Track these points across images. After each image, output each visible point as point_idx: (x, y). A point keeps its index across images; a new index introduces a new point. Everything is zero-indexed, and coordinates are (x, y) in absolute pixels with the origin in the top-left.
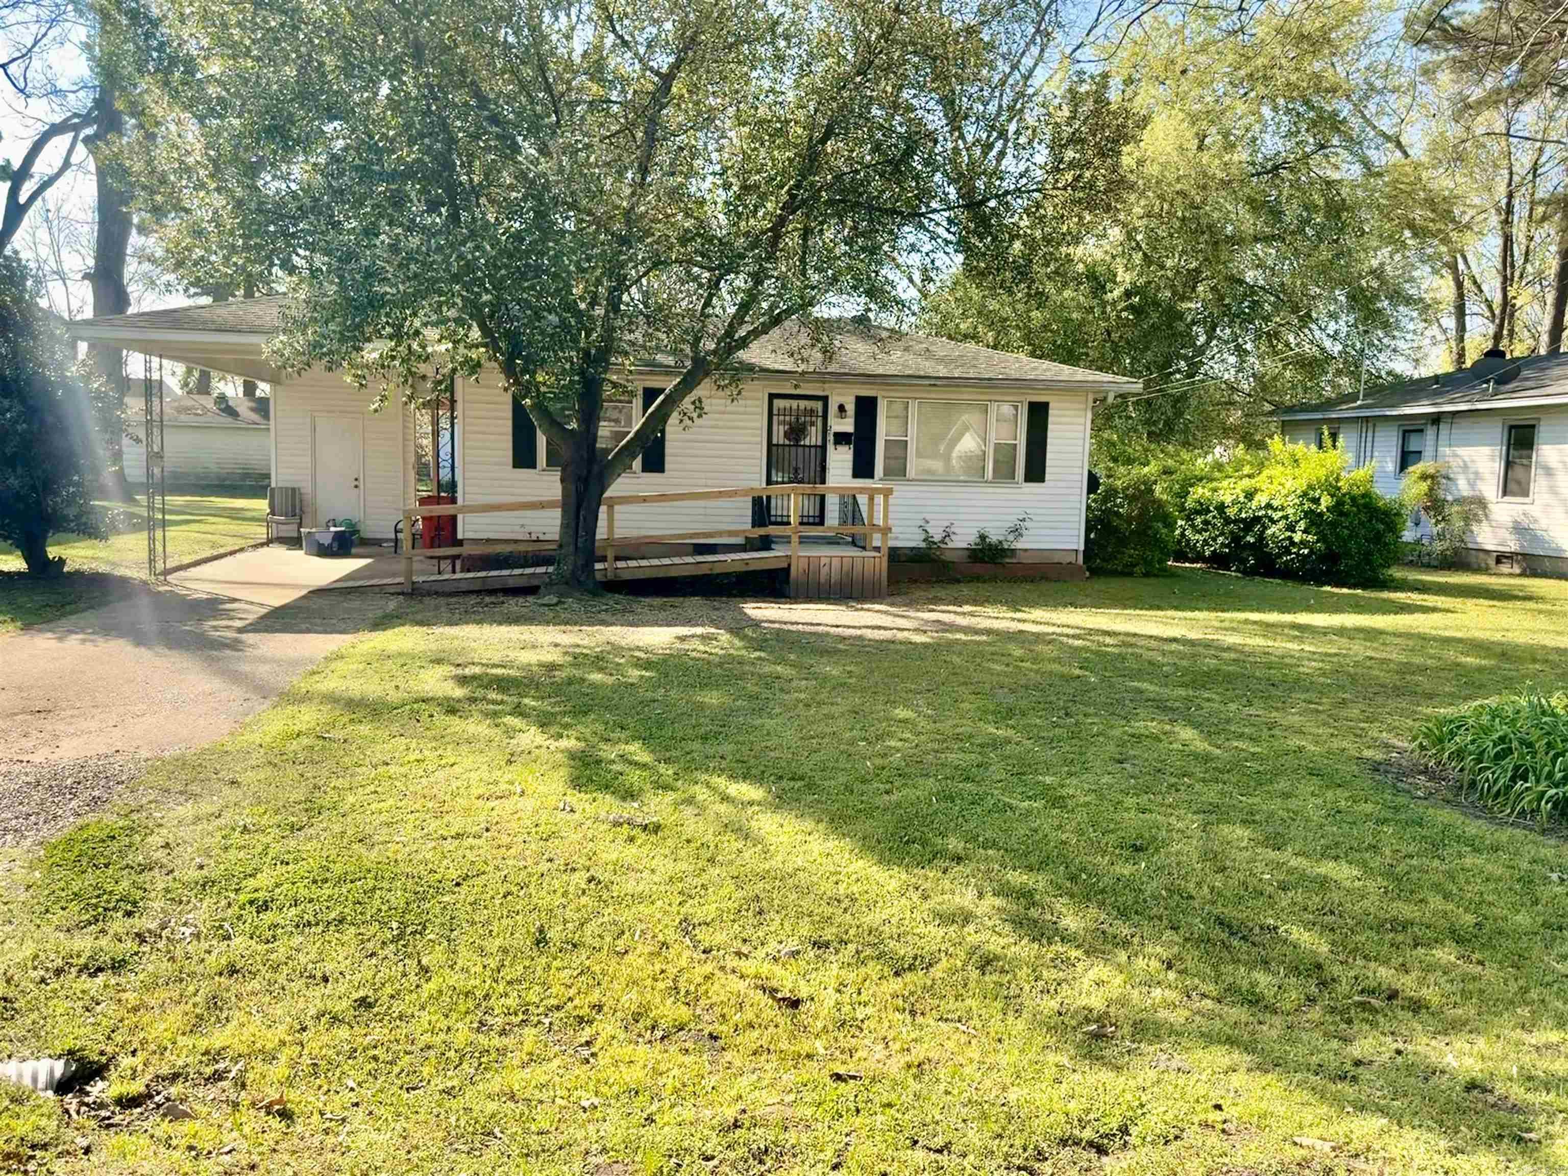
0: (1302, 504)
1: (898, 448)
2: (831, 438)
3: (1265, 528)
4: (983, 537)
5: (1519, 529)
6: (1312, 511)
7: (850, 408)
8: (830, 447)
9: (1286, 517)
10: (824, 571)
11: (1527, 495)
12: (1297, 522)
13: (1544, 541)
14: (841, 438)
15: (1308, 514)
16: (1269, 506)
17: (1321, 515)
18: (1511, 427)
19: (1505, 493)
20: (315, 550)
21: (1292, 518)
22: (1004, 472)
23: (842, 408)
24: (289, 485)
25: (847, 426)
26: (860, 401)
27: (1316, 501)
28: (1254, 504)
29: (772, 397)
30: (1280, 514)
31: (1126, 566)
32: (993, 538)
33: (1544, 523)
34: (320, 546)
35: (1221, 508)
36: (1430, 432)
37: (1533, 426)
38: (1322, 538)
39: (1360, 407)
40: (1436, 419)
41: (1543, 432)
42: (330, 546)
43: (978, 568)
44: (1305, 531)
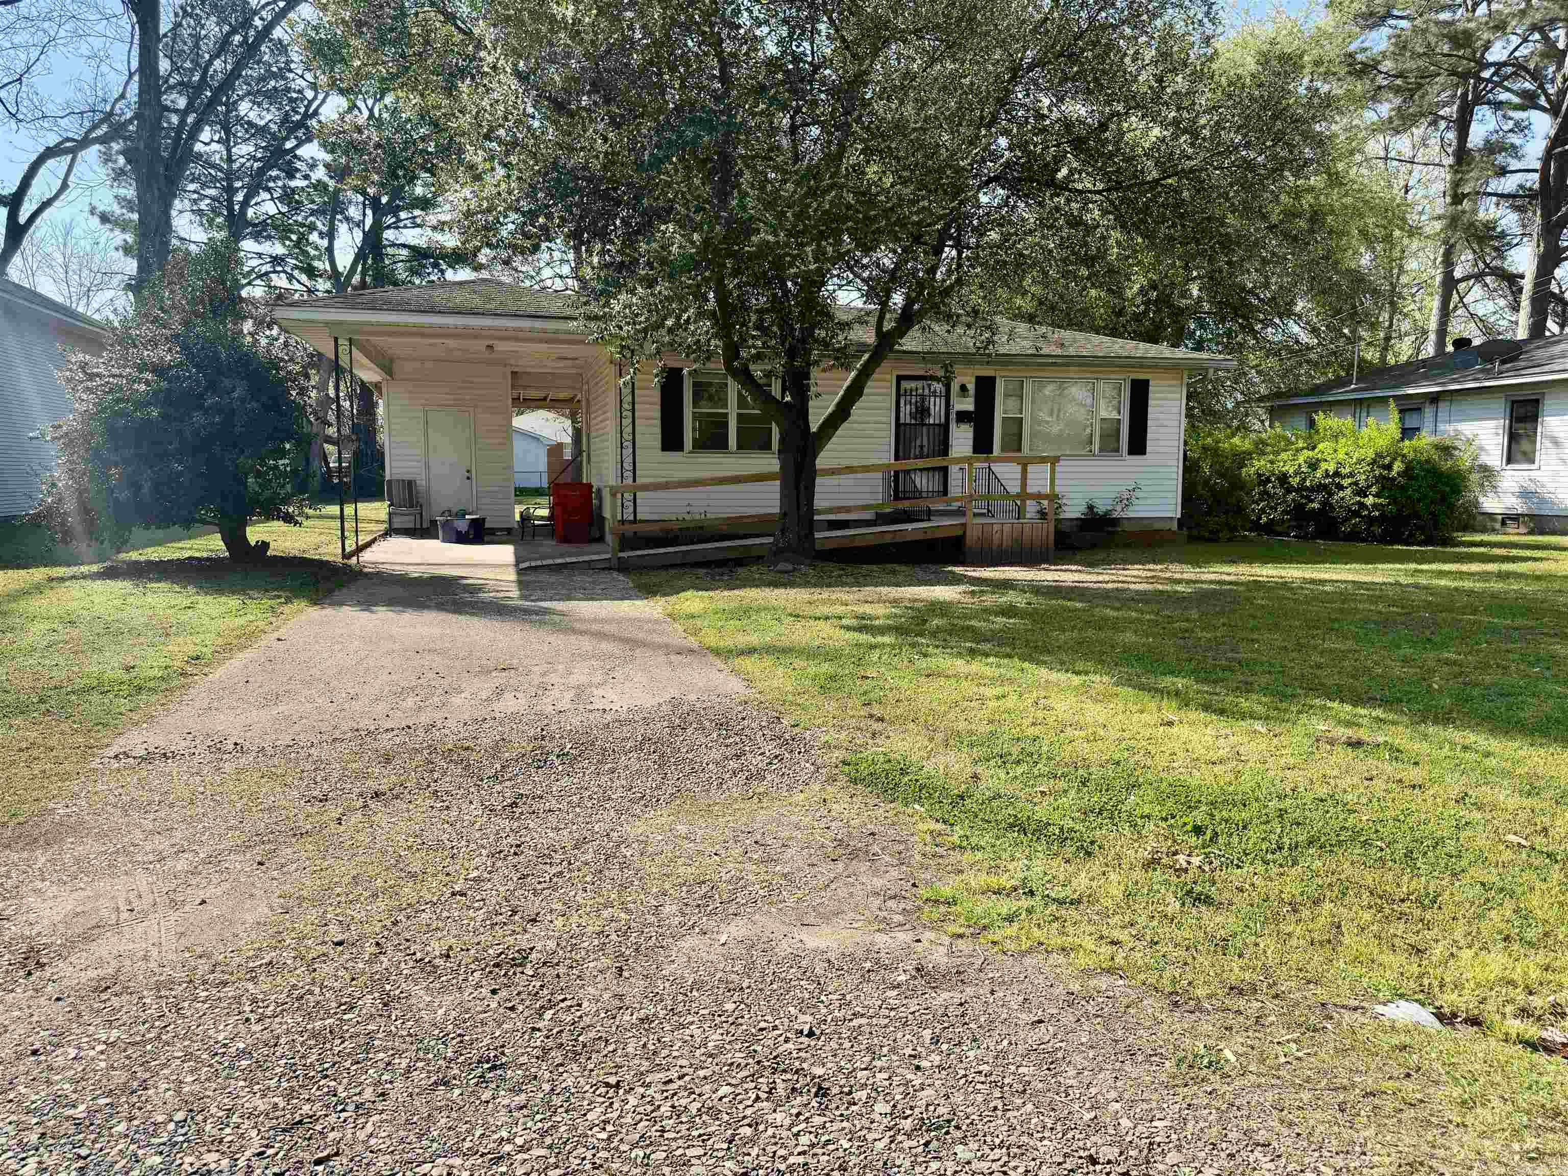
0: (1373, 470)
1: (1015, 427)
2: (953, 416)
3: (1331, 494)
4: (1091, 508)
5: (1525, 494)
6: (1384, 477)
7: (971, 387)
8: (953, 426)
9: (1356, 484)
10: (996, 537)
11: (1533, 462)
12: (1369, 487)
13: (1553, 503)
14: (963, 417)
15: (1381, 479)
16: (1337, 474)
17: (1394, 479)
18: (1513, 402)
19: (1509, 461)
20: (454, 538)
21: (1362, 484)
22: (1109, 445)
23: (963, 388)
24: (407, 477)
25: (968, 405)
26: (980, 380)
27: (1389, 467)
28: (1319, 474)
29: (900, 378)
30: (1350, 481)
31: (1211, 532)
32: (1101, 509)
33: (1550, 487)
34: (459, 533)
35: (1283, 478)
36: (1428, 411)
37: (1537, 401)
38: (1394, 501)
39: (1353, 391)
40: (1434, 399)
41: (1548, 404)
42: (467, 533)
43: (1088, 535)
44: (1377, 495)
